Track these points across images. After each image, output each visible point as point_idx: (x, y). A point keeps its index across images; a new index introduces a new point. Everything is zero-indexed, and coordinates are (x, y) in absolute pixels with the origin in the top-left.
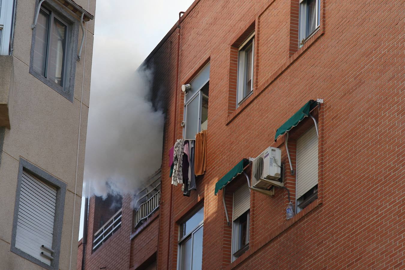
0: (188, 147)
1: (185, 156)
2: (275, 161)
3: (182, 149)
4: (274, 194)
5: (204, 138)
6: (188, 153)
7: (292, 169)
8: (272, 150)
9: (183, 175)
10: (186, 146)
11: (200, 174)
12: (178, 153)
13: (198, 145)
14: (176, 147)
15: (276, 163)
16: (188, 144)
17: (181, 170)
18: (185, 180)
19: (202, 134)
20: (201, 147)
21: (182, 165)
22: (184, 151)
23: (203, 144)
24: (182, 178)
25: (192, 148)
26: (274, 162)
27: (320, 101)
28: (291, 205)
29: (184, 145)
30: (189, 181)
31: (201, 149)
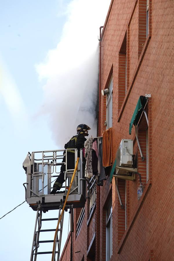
0: (96, 143)
1: (94, 152)
2: (128, 151)
3: (91, 146)
4: (135, 178)
5: (110, 134)
6: (96, 149)
7: (142, 156)
8: (125, 142)
9: (93, 168)
10: (95, 143)
11: (108, 166)
12: (88, 150)
13: (105, 141)
14: (86, 145)
15: (129, 153)
16: (96, 141)
17: (91, 164)
18: (95, 172)
19: (108, 131)
20: (108, 142)
21: (91, 160)
22: (93, 148)
23: (109, 140)
24: (92, 171)
25: (100, 145)
26: (126, 152)
27: (148, 96)
28: (141, 187)
29: (93, 143)
30: (98, 173)
31: (108, 144)
